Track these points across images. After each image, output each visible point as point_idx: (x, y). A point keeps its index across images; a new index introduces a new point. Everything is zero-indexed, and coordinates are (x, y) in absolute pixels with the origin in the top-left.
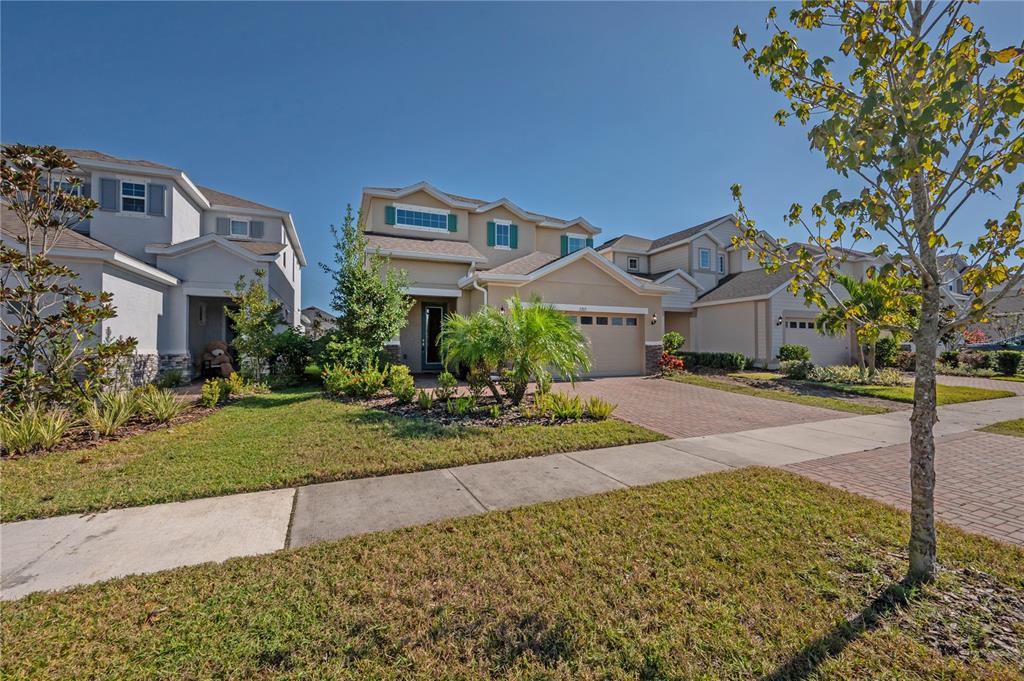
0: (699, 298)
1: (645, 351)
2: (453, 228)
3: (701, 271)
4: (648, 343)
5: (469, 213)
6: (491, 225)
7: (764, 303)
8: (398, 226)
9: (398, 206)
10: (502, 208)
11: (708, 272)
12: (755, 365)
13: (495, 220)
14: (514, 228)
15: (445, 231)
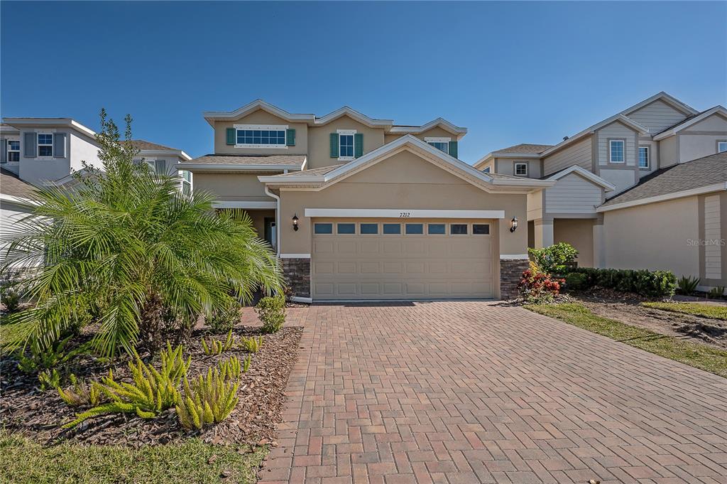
0: (607, 201)
1: (499, 267)
2: (291, 144)
3: (610, 167)
4: (502, 257)
5: (309, 127)
6: (334, 136)
7: (717, 197)
8: (238, 146)
9: (238, 127)
10: (345, 118)
11: (624, 167)
12: (698, 288)
13: (338, 131)
14: (360, 137)
15: (283, 146)
